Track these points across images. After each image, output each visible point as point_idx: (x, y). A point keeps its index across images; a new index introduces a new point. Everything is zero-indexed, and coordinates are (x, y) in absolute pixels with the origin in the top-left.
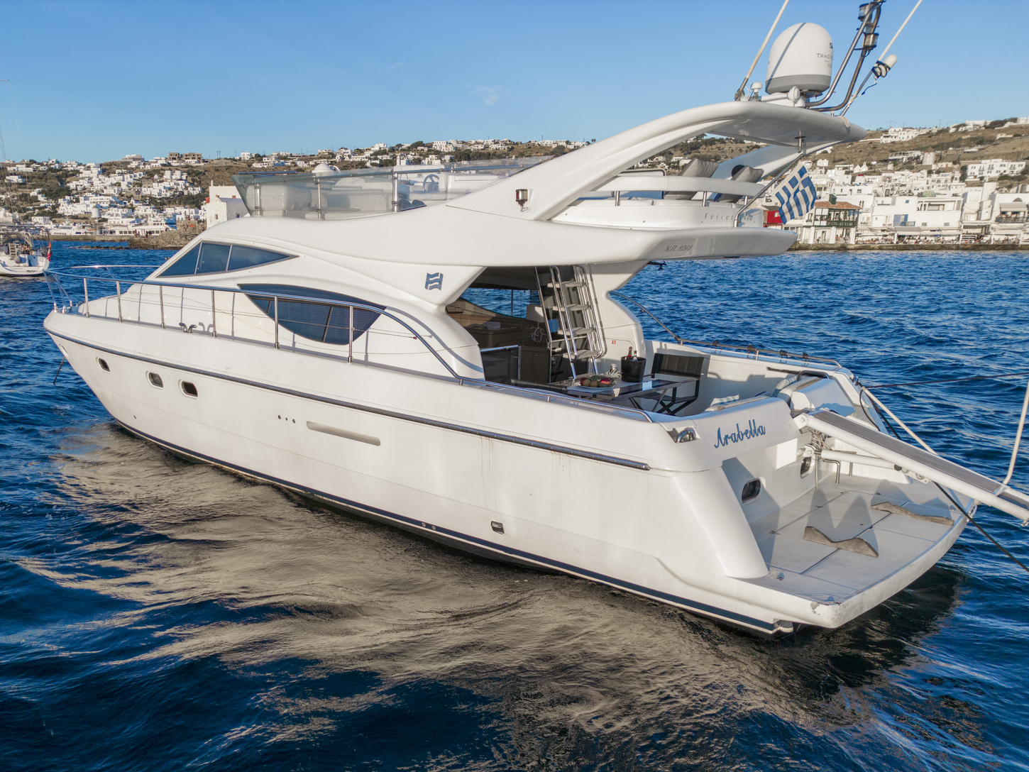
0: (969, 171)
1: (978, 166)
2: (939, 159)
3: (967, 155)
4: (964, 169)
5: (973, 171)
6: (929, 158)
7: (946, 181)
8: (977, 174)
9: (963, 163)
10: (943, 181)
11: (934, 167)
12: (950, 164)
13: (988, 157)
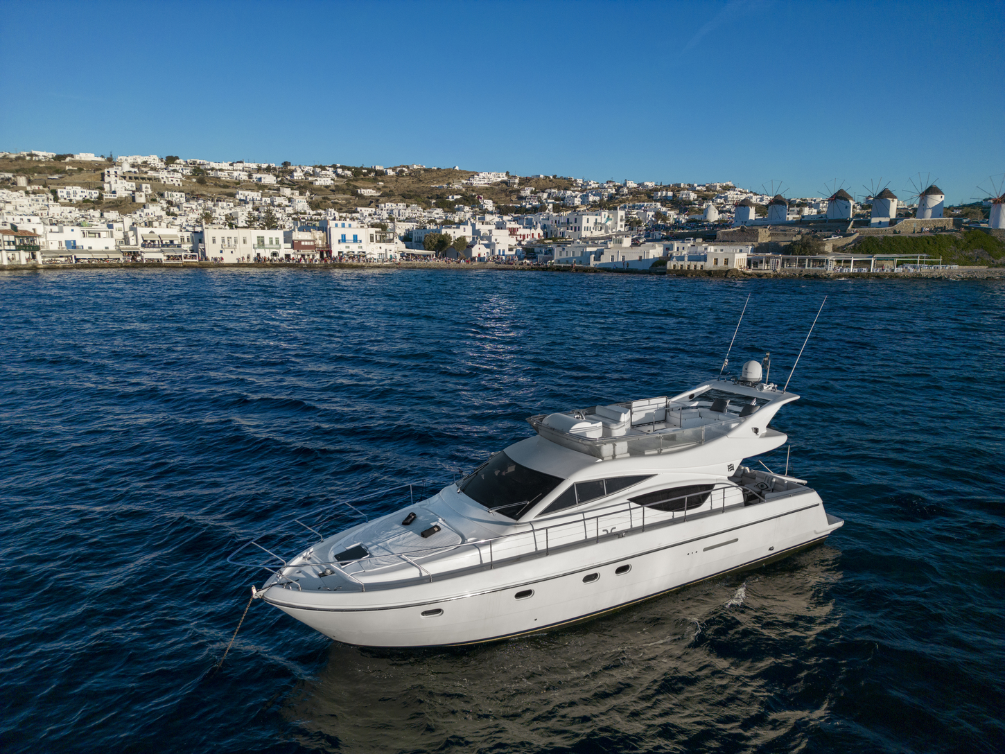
0: (60, 194)
1: (65, 191)
2: (30, 182)
3: (52, 181)
4: (54, 192)
5: (62, 194)
6: (22, 181)
7: (43, 201)
8: (66, 196)
9: (52, 187)
10: (41, 201)
11: (29, 188)
12: (41, 187)
13: (69, 184)
